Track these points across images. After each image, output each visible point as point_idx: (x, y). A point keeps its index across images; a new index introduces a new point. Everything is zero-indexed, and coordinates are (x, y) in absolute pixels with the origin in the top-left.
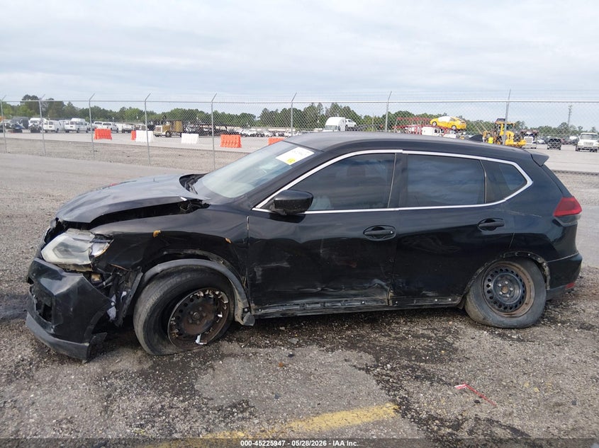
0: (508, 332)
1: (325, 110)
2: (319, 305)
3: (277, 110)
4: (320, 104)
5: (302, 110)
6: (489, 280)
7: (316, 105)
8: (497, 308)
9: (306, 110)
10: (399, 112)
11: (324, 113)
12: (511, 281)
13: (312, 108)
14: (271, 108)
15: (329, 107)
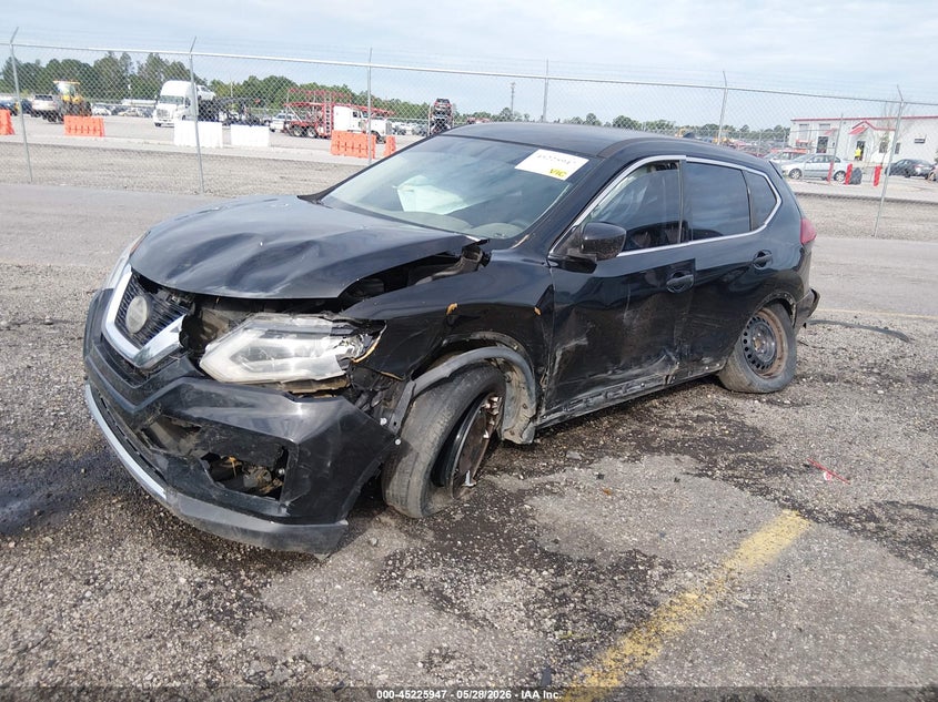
0: (773, 397)
1: (136, 65)
2: (602, 397)
3: (38, 62)
4: (125, 57)
5: (92, 65)
6: (746, 334)
7: (118, 56)
8: (755, 368)
9: (100, 64)
10: (271, 77)
11: (136, 71)
12: (763, 332)
13: (109, 61)
14: (26, 58)
15: (144, 61)
